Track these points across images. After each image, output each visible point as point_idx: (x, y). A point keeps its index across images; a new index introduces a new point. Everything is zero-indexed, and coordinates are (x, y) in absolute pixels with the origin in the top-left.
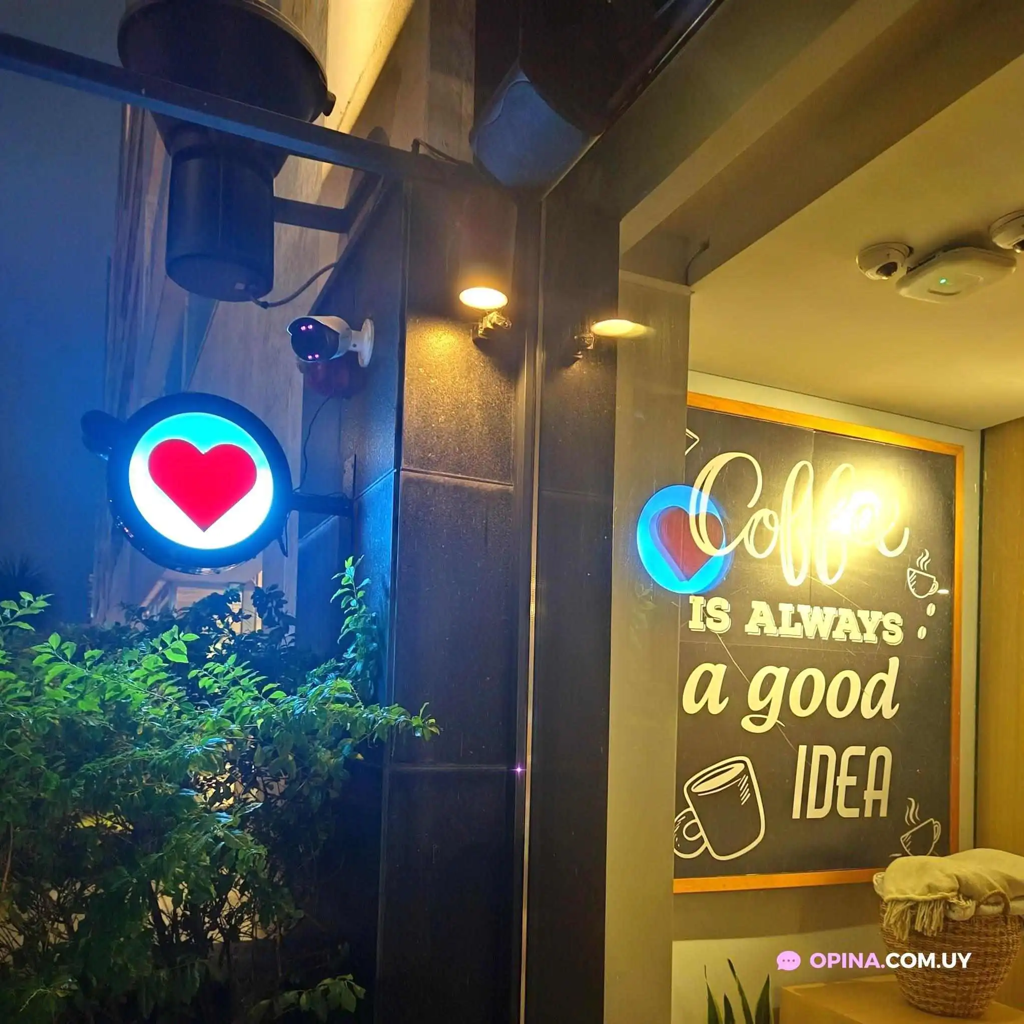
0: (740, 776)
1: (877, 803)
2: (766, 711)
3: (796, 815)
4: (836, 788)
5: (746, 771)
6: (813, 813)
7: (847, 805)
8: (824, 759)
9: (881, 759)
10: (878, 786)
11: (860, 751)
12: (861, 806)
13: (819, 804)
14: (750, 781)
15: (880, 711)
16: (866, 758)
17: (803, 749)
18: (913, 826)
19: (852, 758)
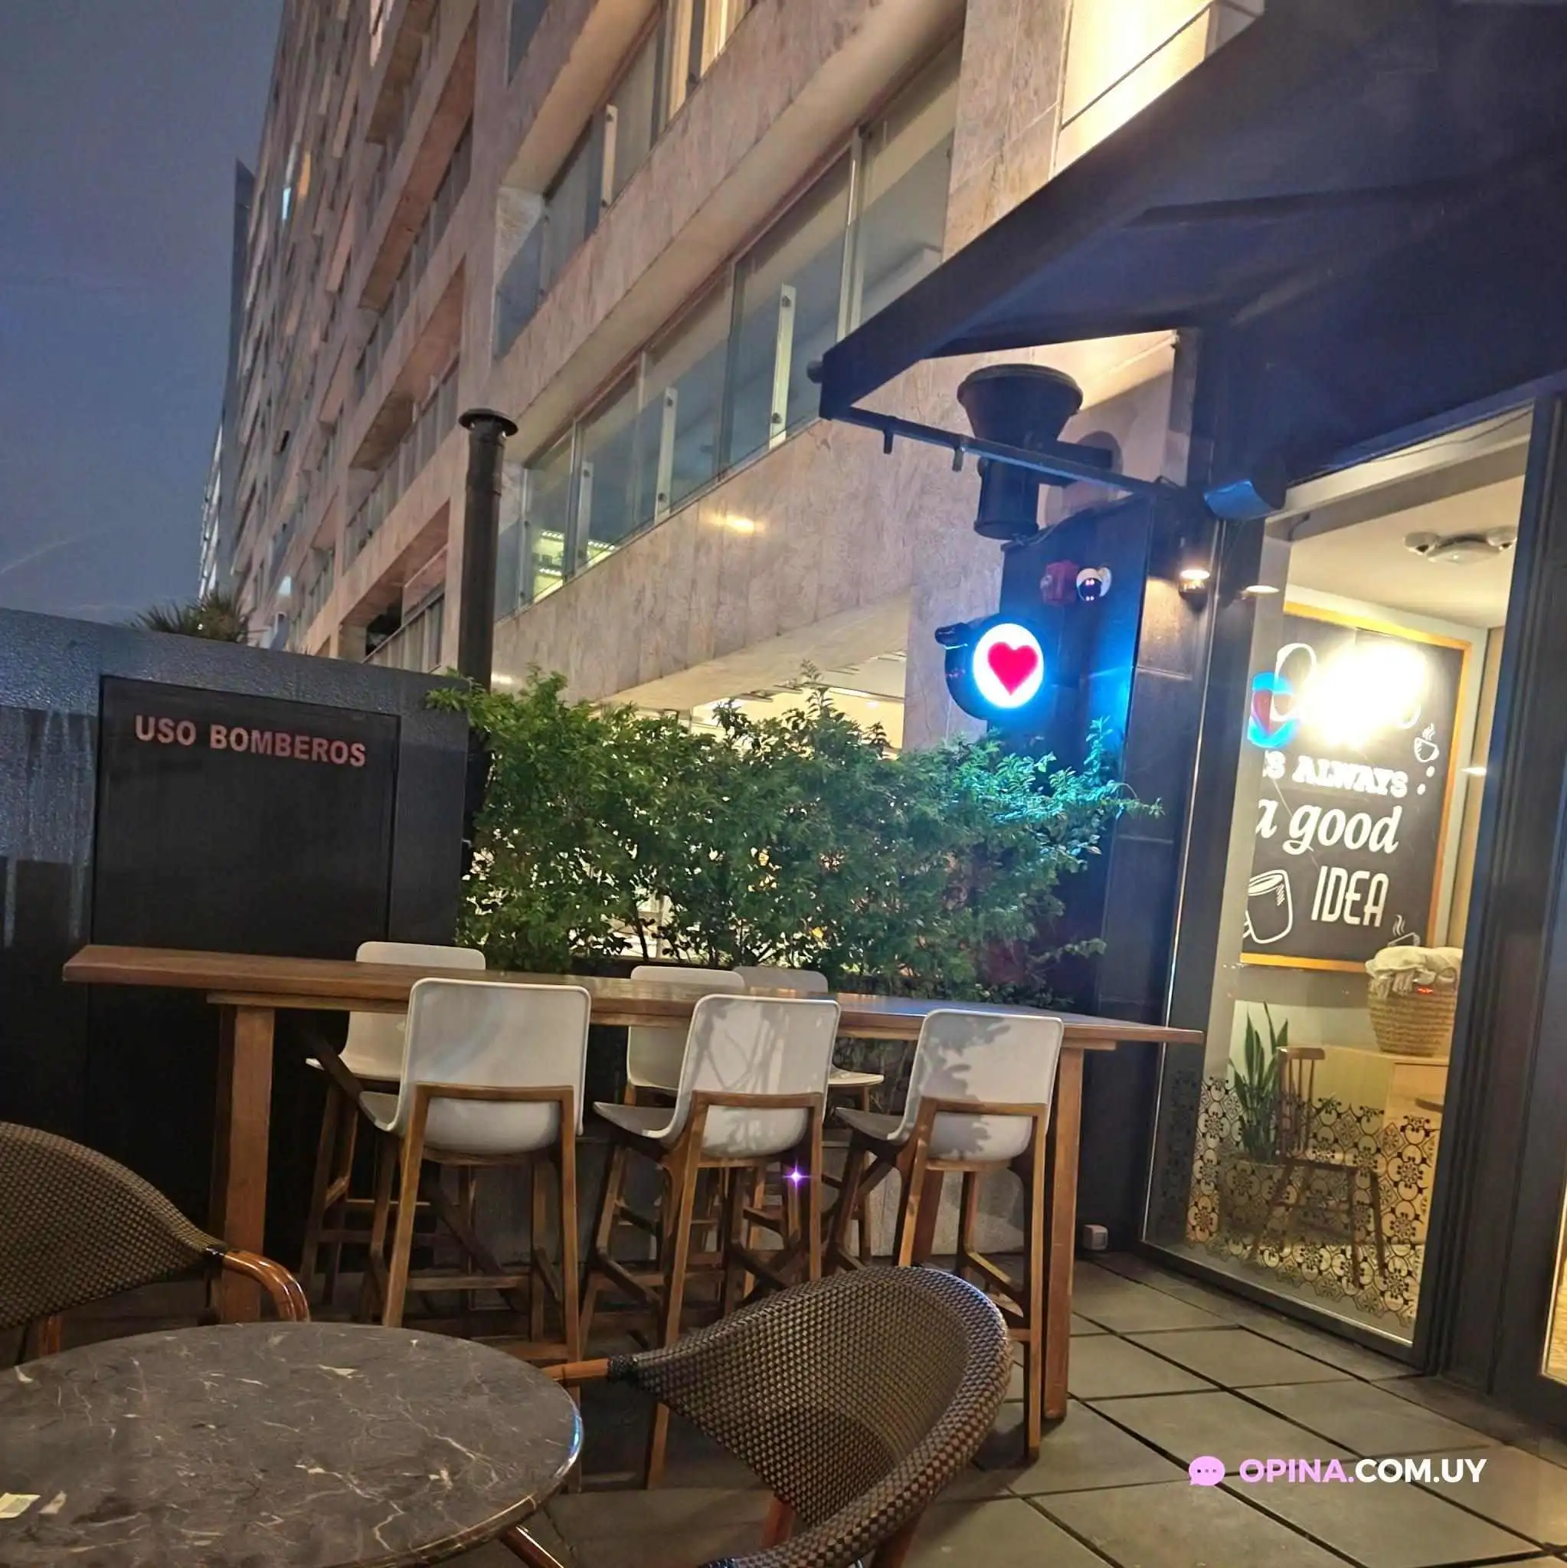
0: (1279, 884)
1: (1373, 916)
2: (1301, 839)
3: (1314, 917)
4: (1344, 901)
5: (1283, 882)
6: (1327, 917)
7: (1352, 914)
8: (1338, 879)
9: (1380, 884)
10: (1376, 903)
11: (1365, 875)
12: (1361, 915)
13: (1332, 912)
14: (1285, 889)
15: (1383, 847)
16: (1368, 882)
17: (1324, 870)
18: (1398, 937)
19: (1359, 881)
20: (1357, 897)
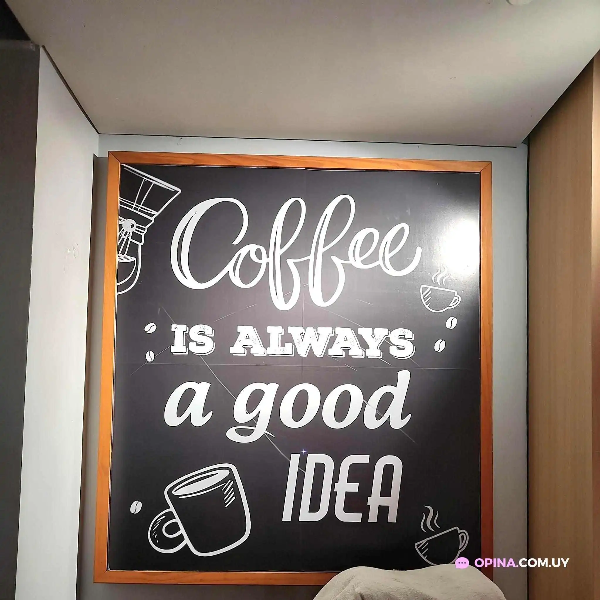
0: (225, 480)
2: (253, 423)
3: (287, 516)
5: (231, 477)
6: (305, 516)
9: (389, 469)
10: (386, 492)
13: (314, 507)
14: (235, 486)
15: (388, 421)
16: (370, 468)
17: (295, 459)
20: (354, 487)
